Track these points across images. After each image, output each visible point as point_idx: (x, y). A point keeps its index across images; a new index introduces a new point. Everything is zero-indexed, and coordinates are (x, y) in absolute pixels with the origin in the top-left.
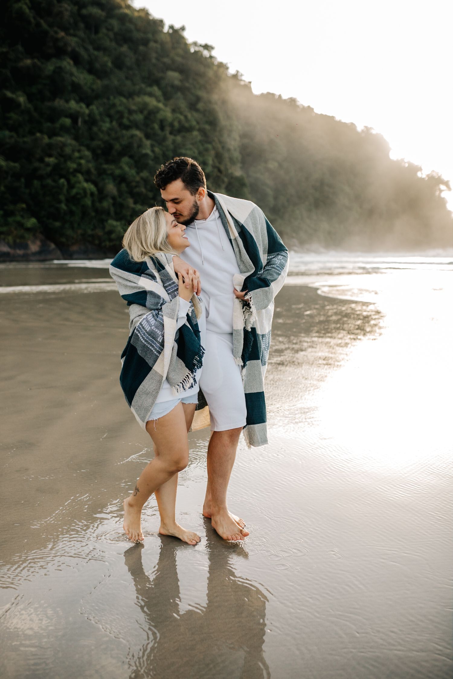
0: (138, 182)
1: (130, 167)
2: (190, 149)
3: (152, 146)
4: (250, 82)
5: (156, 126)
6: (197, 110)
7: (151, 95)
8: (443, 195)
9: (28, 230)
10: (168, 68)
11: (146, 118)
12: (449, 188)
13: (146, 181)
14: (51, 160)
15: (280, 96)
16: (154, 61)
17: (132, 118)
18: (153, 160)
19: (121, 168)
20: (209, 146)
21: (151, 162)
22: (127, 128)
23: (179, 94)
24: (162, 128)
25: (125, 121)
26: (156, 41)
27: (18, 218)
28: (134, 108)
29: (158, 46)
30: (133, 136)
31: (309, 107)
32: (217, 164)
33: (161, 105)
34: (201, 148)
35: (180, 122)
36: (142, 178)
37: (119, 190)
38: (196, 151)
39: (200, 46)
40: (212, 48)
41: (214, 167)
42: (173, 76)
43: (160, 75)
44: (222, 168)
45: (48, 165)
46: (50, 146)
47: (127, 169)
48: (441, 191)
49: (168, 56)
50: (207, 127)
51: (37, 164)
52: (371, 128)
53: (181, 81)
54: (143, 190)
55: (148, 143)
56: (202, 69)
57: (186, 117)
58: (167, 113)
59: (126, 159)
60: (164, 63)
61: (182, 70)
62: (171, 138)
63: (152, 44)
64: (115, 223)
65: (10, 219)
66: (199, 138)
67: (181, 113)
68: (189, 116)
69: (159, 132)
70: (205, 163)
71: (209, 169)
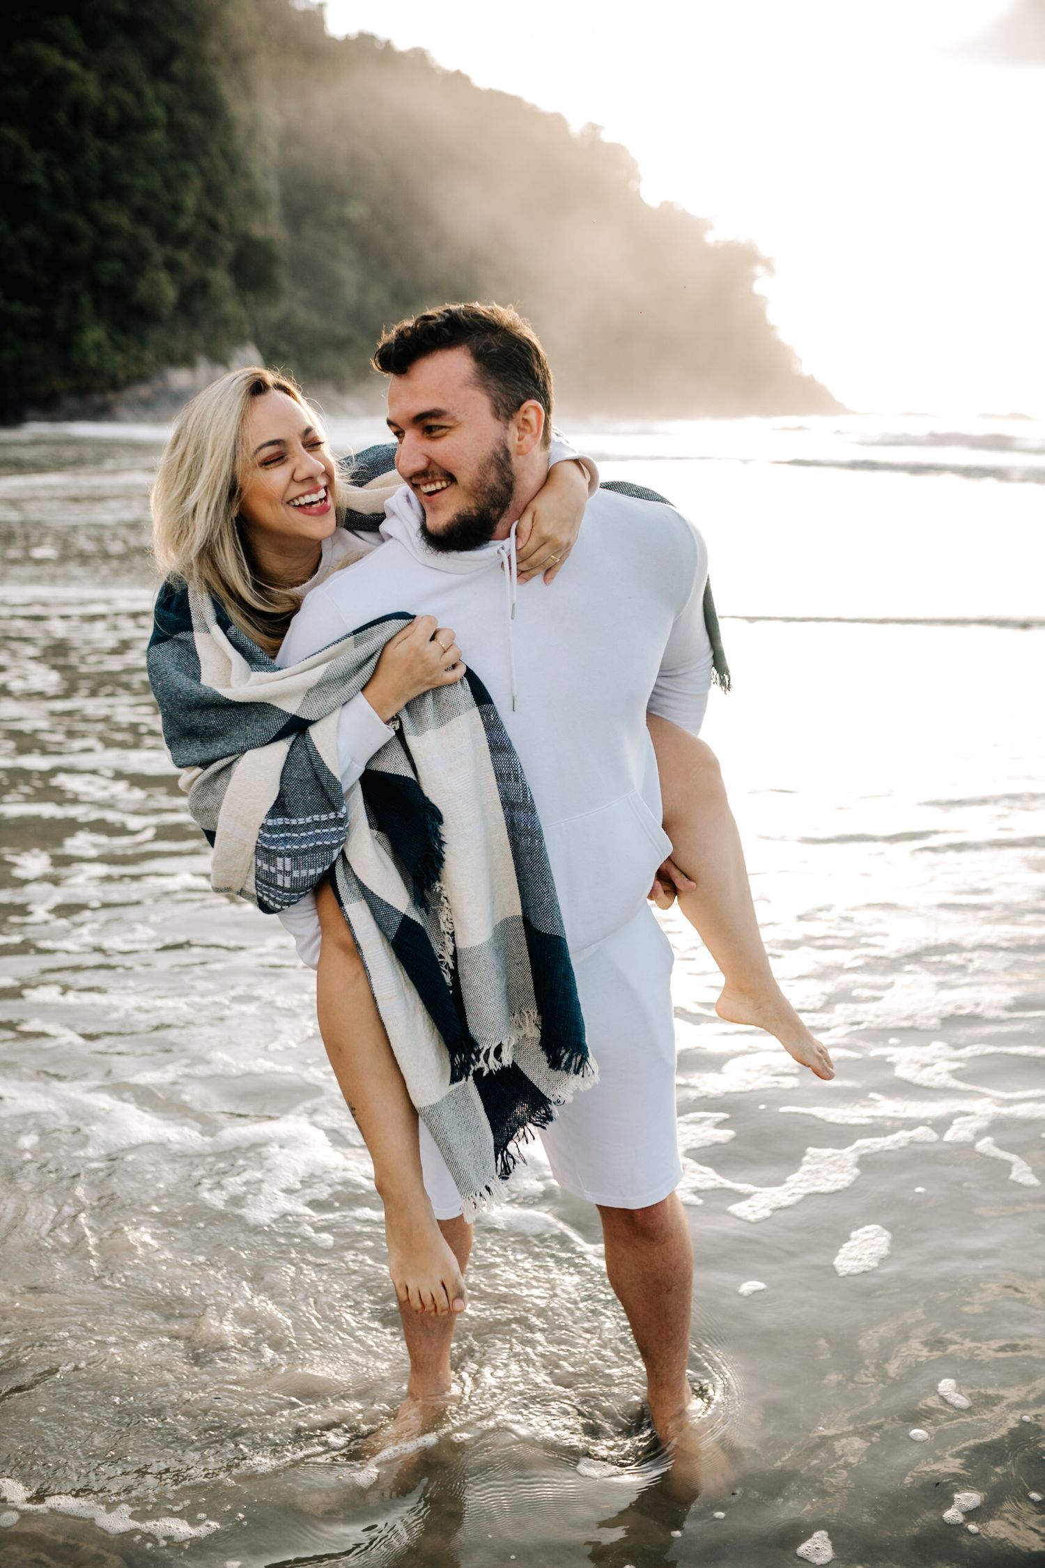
0: (13, 250)
2: (143, 174)
3: (49, 165)
4: (321, 6)
5: (62, 117)
6: (169, 78)
7: (50, 39)
8: (758, 289)
11: (37, 96)
12: (772, 275)
13: (30, 247)
15: (388, 45)
18: (48, 199)
21: (44, 204)
23: (123, 39)
24: (76, 121)
28: (7, 70)
31: (458, 73)
32: (206, 210)
33: (73, 66)
34: (170, 171)
35: (121, 107)
36: (23, 242)
38: (158, 180)
41: (200, 216)
44: (222, 218)
50: (194, 121)
54: (27, 269)
55: (38, 159)
57: (139, 95)
58: (91, 87)
62: (94, 146)
66: (167, 146)
67: (128, 85)
68: (149, 92)
69: (68, 130)
70: (177, 208)
71: (185, 222)
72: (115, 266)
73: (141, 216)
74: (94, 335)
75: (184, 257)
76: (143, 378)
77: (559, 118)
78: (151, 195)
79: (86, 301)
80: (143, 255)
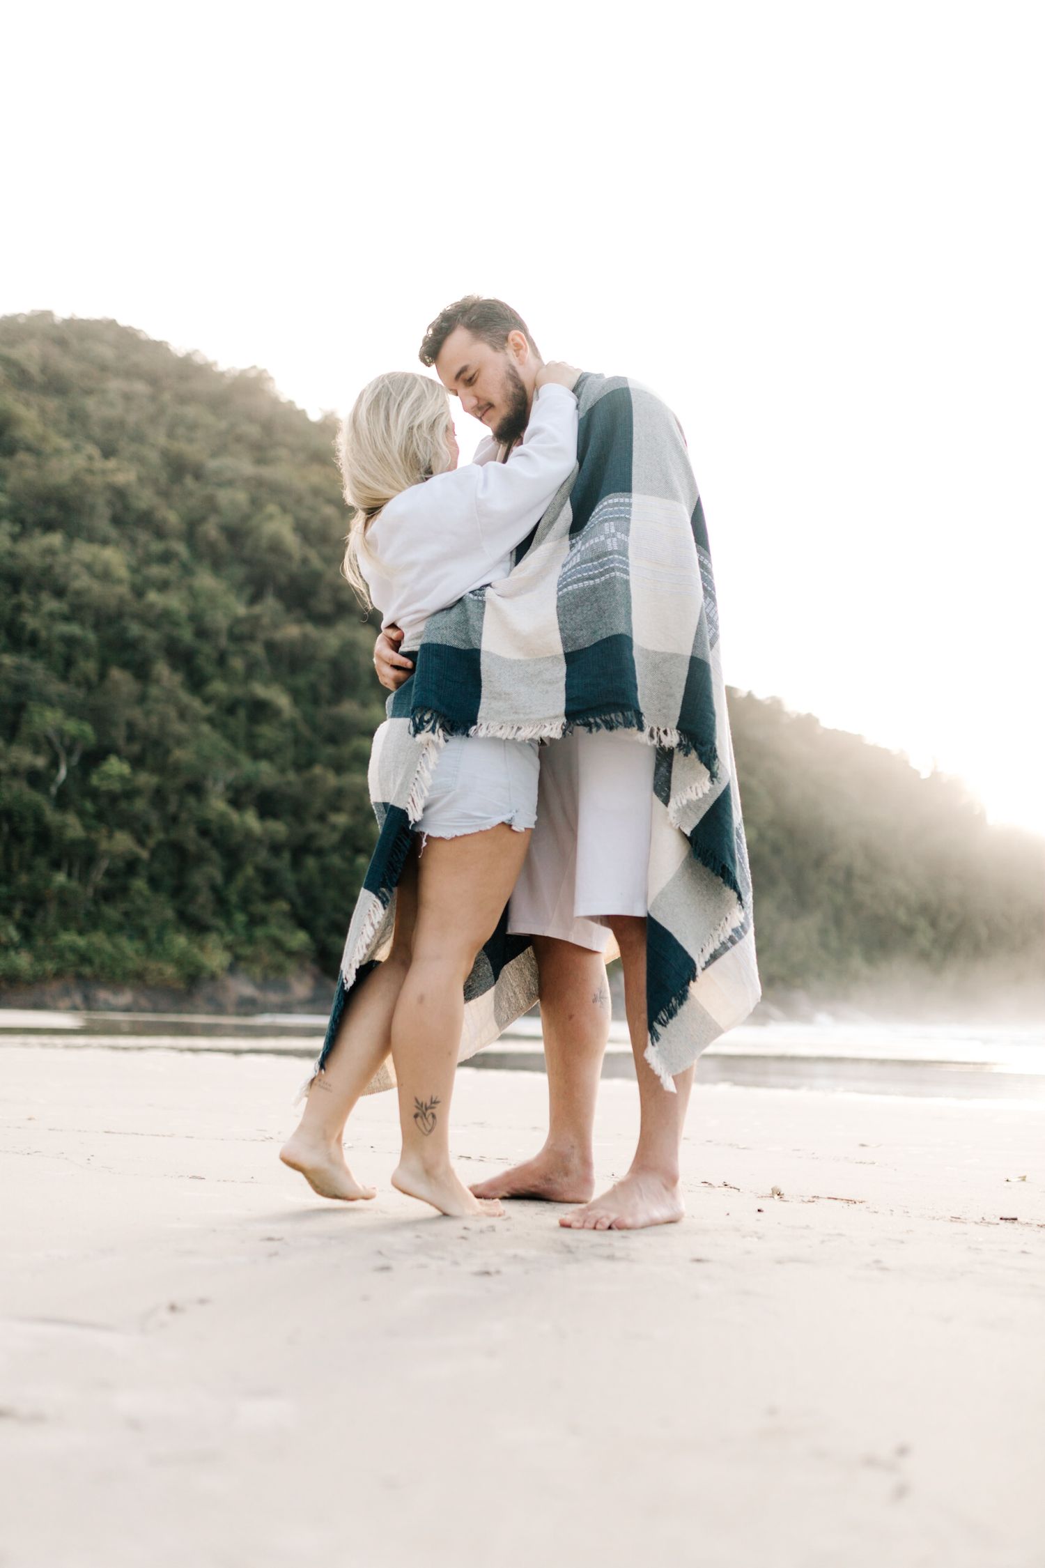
9: (290, 954)
14: (341, 819)
15: (749, 694)
27: (274, 931)
31: (809, 714)
45: (334, 827)
46: (340, 793)
51: (313, 826)
65: (259, 932)
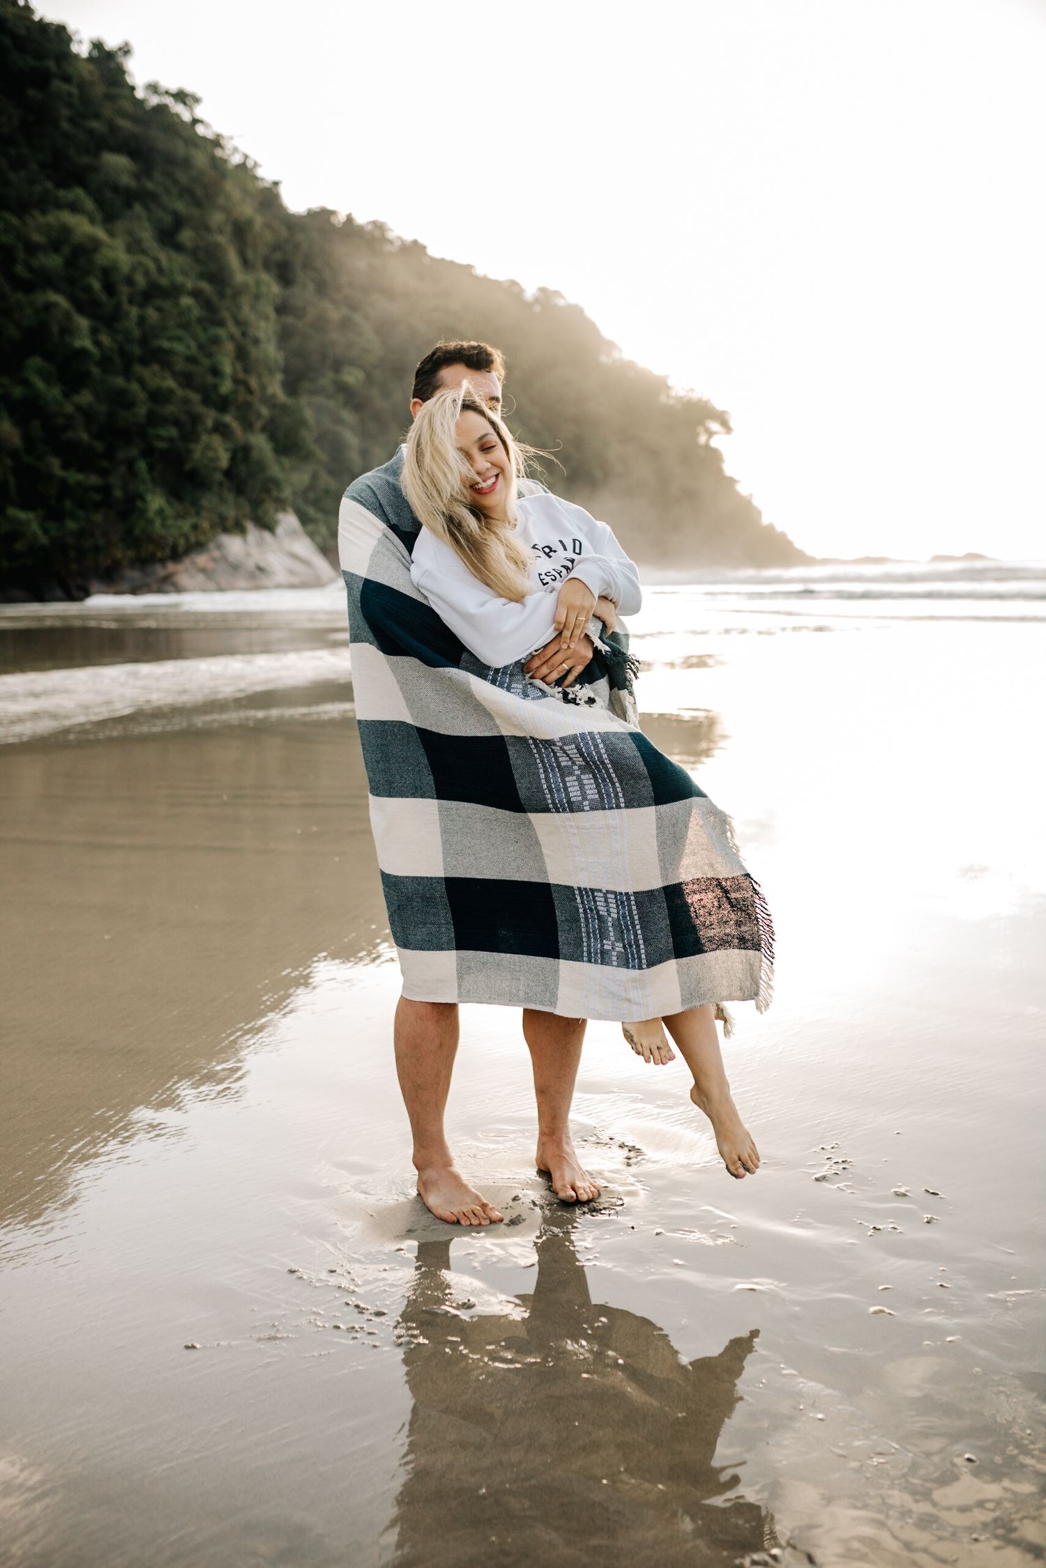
0: (70, 417)
1: (47, 380)
2: (179, 339)
3: (94, 332)
4: (276, 184)
5: (96, 285)
6: (178, 248)
7: (74, 207)
8: (715, 442)
10: (101, 144)
11: (69, 263)
12: (728, 429)
13: (87, 414)
15: (349, 219)
16: (65, 125)
17: (35, 263)
18: (98, 364)
19: (26, 383)
20: (221, 332)
21: (95, 371)
22: (28, 287)
23: (138, 208)
24: (110, 288)
25: (20, 269)
26: (67, 79)
28: (37, 238)
29: (74, 91)
30: (49, 307)
31: (415, 242)
32: (241, 375)
33: (100, 233)
34: (202, 336)
35: (146, 273)
36: (79, 408)
37: (26, 437)
38: (193, 345)
39: (167, 93)
40: (197, 100)
41: (236, 381)
42: (118, 164)
43: (85, 160)
44: (253, 383)
47: (40, 384)
48: (711, 434)
49: (97, 116)
50: (208, 288)
52: (557, 293)
53: (137, 176)
54: (84, 436)
55: (83, 323)
56: (180, 150)
57: (156, 260)
58: (116, 252)
59: (36, 362)
60: (91, 132)
61: (135, 149)
62: (133, 312)
63: (57, 85)
64: (22, 515)
66: (196, 312)
67: (145, 254)
68: (163, 260)
69: (103, 297)
70: (216, 372)
71: (226, 387)
72: (173, 432)
73: (187, 380)
74: (156, 502)
75: (228, 419)
76: (199, 546)
77: (513, 283)
78: (191, 359)
79: (142, 466)
80: (196, 419)
